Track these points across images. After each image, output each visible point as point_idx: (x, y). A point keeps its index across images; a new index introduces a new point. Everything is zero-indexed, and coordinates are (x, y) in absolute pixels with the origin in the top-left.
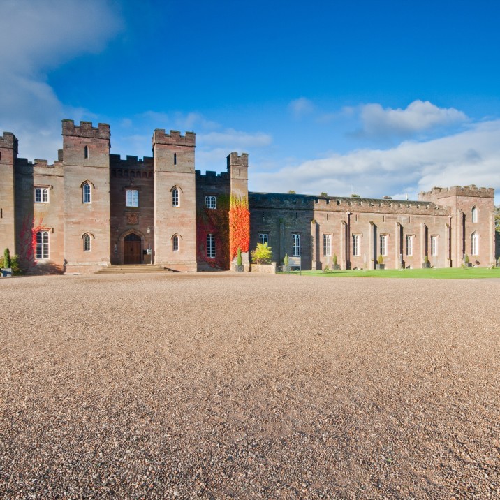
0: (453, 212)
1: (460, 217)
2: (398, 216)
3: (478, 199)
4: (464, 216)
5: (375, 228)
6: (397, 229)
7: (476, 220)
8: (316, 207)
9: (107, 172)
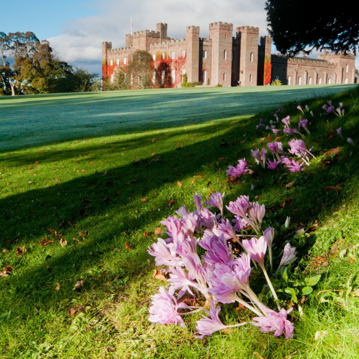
0: (338, 67)
1: (341, 69)
2: (316, 68)
3: (349, 60)
4: (343, 69)
5: (307, 74)
6: (315, 75)
7: (347, 71)
8: (289, 62)
9: (231, 45)
